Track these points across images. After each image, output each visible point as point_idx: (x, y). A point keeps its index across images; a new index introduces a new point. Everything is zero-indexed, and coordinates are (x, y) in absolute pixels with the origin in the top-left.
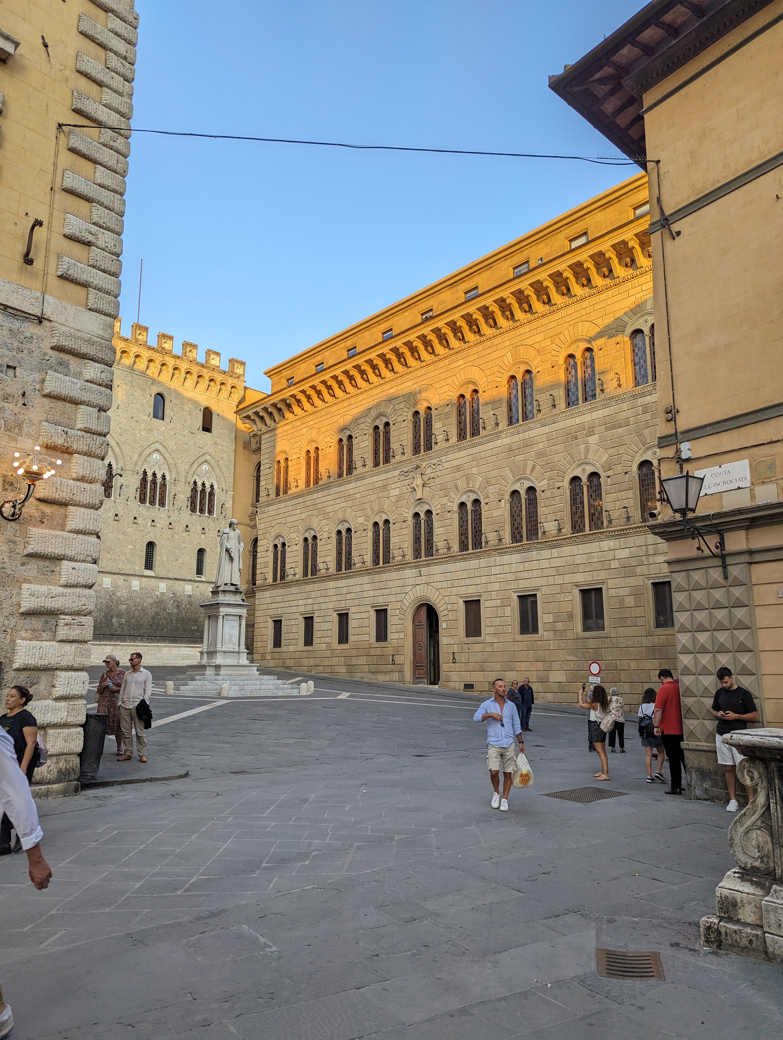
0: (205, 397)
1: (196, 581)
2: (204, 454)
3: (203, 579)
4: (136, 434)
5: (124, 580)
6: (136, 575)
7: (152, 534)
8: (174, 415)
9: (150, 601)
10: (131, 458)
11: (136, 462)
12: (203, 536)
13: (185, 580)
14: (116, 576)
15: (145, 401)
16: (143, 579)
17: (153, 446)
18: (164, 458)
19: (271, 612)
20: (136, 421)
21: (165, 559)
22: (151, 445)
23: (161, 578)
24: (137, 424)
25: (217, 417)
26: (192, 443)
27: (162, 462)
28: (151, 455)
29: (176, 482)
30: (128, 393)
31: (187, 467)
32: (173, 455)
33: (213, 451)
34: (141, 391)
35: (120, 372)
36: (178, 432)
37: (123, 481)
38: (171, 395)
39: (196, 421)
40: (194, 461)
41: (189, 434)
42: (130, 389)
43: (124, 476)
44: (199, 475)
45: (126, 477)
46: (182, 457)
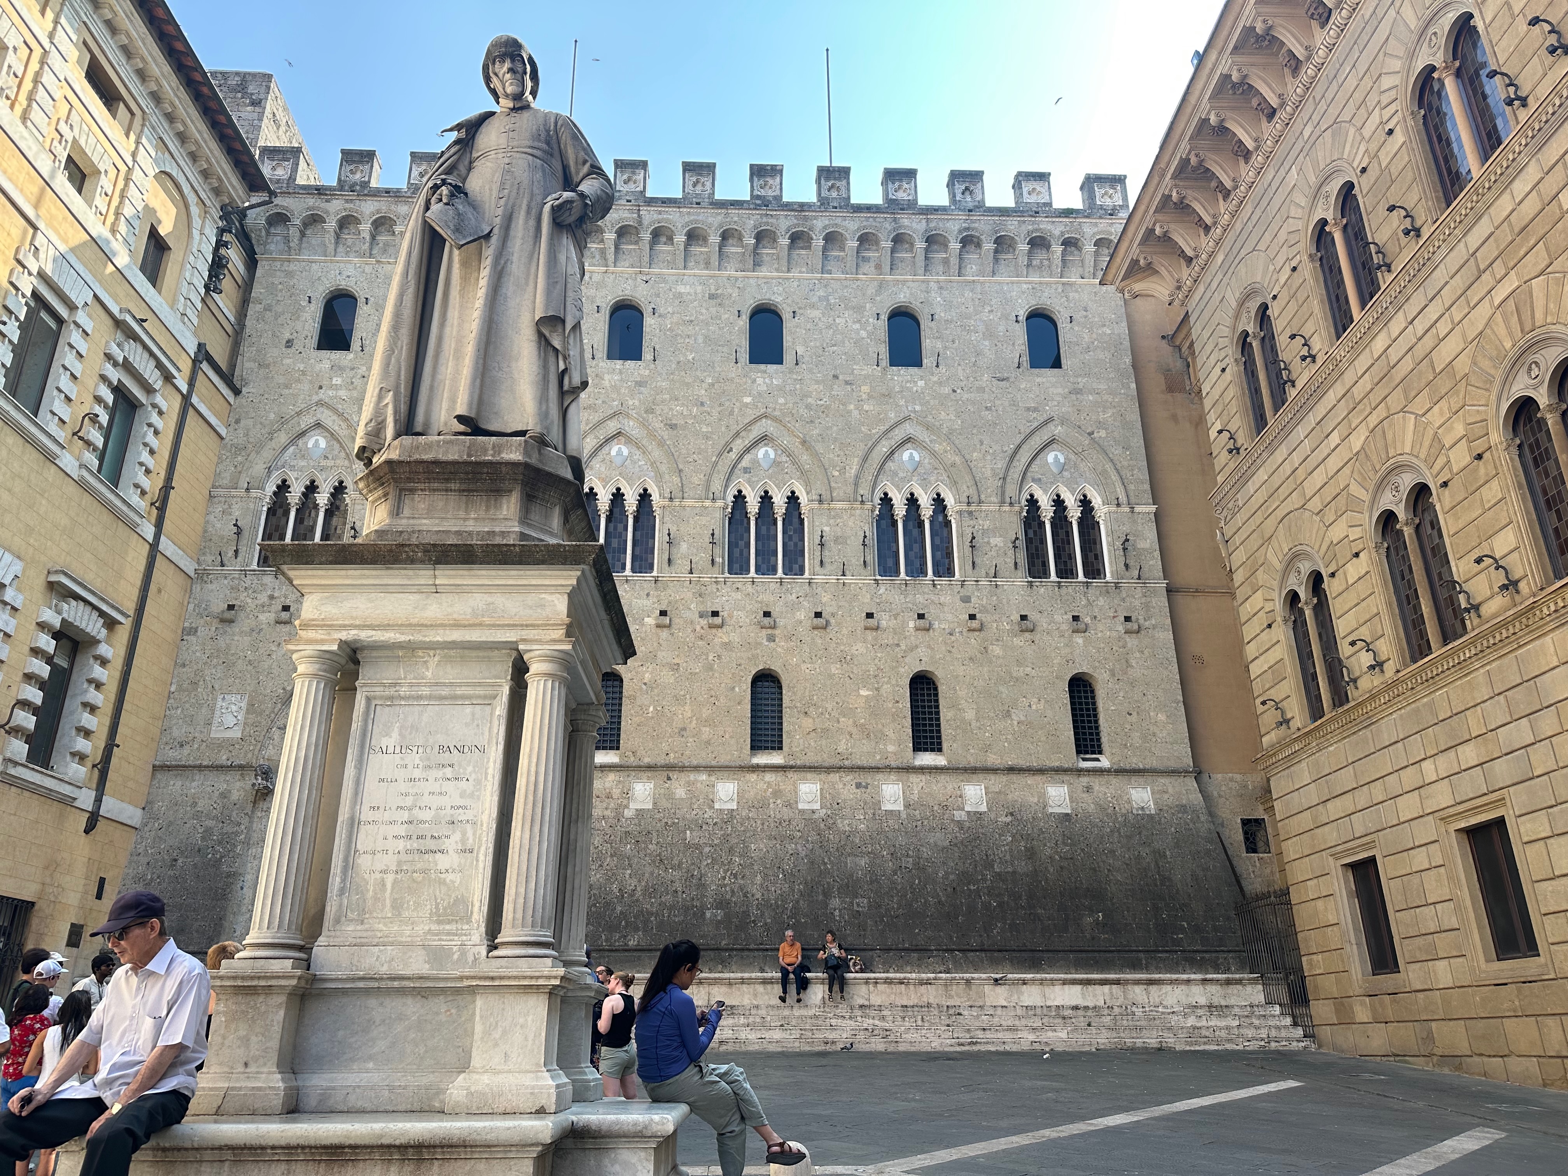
0: (1025, 286)
1: (1080, 772)
2: (1046, 422)
3: (1105, 762)
4: (850, 412)
5: (858, 786)
6: (889, 768)
7: (922, 652)
8: (946, 348)
9: (939, 838)
10: (842, 471)
11: (857, 477)
12: (1079, 640)
13: (1041, 771)
14: (834, 777)
15: (863, 334)
16: (914, 778)
17: (897, 431)
18: (933, 454)
19: (1330, 836)
20: (847, 383)
21: (970, 715)
22: (892, 428)
23: (965, 770)
24: (849, 388)
25: (1070, 325)
26: (1007, 404)
27: (928, 466)
28: (896, 455)
29: (973, 508)
30: (820, 324)
31: (1001, 465)
32: (957, 442)
33: (1070, 409)
34: (851, 312)
35: (796, 284)
36: (962, 384)
37: (826, 529)
38: (932, 304)
39: (1011, 347)
40: (1019, 447)
41: (995, 382)
42: (823, 314)
43: (829, 517)
44: (1040, 479)
45: (834, 517)
46: (982, 443)
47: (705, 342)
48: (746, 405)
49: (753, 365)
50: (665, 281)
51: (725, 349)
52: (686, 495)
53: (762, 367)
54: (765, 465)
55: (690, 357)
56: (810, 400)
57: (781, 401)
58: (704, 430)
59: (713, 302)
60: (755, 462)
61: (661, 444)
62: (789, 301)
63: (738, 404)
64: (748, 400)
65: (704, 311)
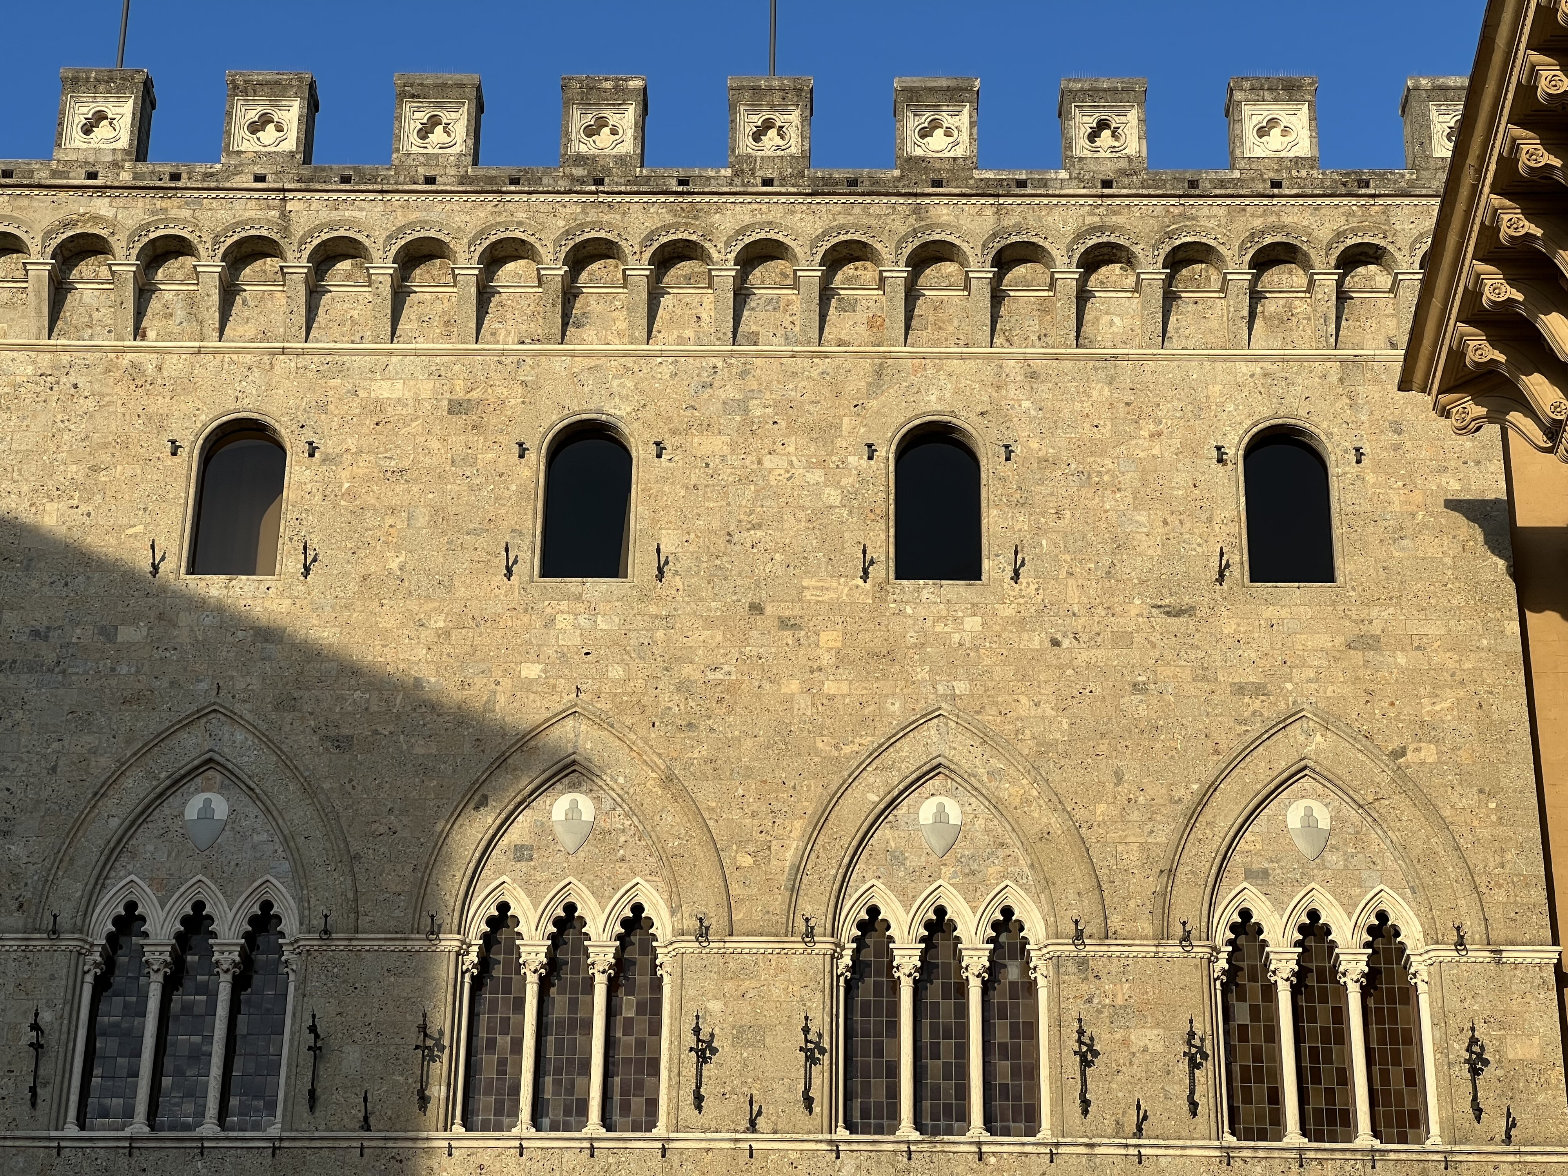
0: (1244, 368)
2: (1284, 723)
4: (789, 699)
8: (1039, 530)
10: (762, 854)
11: (798, 871)
15: (832, 496)
17: (904, 747)
18: (996, 805)
20: (785, 624)
22: (892, 741)
24: (788, 636)
25: (1354, 469)
26: (1187, 675)
27: (982, 839)
28: (902, 810)
29: (1091, 949)
30: (726, 475)
31: (1163, 836)
32: (1056, 777)
33: (1347, 690)
34: (803, 440)
35: (667, 370)
36: (1078, 624)
37: (715, 1006)
38: (1007, 418)
39: (1201, 528)
40: (1213, 788)
41: (1160, 619)
42: (733, 445)
43: (724, 975)
44: (1265, 873)
45: (736, 976)
46: (1119, 777)
47: (433, 523)
48: (528, 685)
49: (550, 582)
50: (342, 371)
51: (481, 542)
52: (363, 922)
53: (573, 584)
54: (568, 841)
55: (394, 565)
56: (687, 670)
57: (616, 672)
58: (419, 750)
59: (459, 421)
60: (544, 830)
61: (309, 790)
62: (649, 414)
63: (507, 683)
64: (531, 671)
65: (435, 445)
